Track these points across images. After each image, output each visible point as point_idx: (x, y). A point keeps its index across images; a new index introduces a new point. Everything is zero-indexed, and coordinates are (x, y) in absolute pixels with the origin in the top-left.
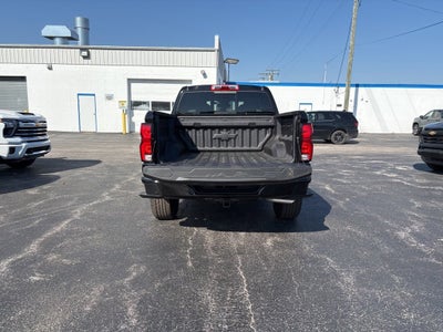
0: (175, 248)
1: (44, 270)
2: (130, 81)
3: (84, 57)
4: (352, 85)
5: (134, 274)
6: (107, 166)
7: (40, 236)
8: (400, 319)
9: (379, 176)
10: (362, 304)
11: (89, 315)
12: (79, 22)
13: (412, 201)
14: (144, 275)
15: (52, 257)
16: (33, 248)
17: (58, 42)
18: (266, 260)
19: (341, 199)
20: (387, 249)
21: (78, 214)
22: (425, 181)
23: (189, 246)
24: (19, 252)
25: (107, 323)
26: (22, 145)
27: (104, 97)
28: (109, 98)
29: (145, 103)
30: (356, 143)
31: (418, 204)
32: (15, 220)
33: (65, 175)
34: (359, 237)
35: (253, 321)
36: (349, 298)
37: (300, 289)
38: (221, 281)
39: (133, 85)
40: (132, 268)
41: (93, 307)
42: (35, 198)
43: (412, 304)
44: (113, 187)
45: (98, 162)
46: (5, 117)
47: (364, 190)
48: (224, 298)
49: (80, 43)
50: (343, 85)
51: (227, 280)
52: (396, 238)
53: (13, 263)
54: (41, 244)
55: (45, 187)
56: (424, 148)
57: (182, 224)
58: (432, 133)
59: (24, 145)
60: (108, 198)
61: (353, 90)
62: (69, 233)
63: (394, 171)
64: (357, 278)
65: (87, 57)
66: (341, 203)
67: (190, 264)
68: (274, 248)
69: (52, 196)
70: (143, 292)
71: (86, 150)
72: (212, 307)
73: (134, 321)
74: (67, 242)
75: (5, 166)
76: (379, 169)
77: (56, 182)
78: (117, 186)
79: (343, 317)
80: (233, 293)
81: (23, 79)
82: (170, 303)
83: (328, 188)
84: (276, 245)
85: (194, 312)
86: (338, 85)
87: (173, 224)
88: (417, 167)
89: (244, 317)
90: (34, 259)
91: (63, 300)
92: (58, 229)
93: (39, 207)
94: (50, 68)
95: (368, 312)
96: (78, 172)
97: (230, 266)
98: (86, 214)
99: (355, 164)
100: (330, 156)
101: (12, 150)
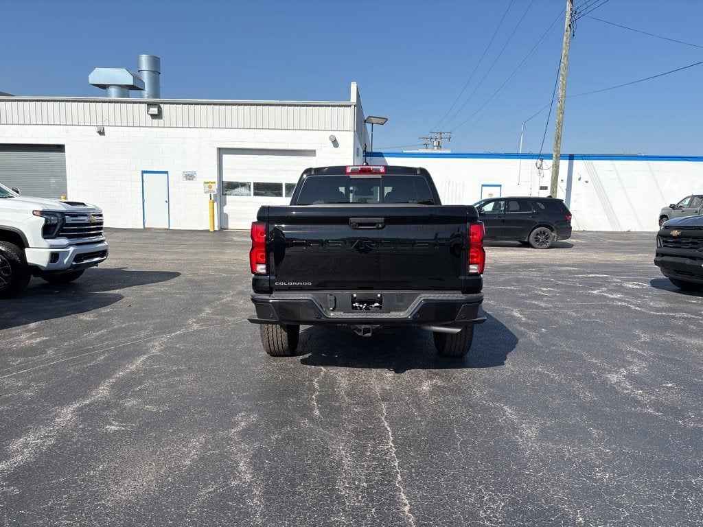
0: (297, 394)
1: (123, 417)
2: (222, 151)
3: (153, 116)
4: (563, 157)
5: (243, 424)
6: (190, 281)
7: (109, 377)
8: (590, 478)
9: (596, 297)
10: (542, 461)
11: (190, 469)
12: (145, 63)
13: (637, 332)
14: (256, 425)
15: (131, 403)
16: (103, 391)
17: (113, 93)
18: (419, 408)
19: (534, 329)
20: (588, 396)
21: (156, 348)
22: (663, 304)
23: (315, 390)
24: (85, 396)
25: (214, 479)
26: (69, 249)
27: (181, 175)
28: (190, 177)
29: (243, 185)
30: (569, 246)
31: (644, 338)
32: (70, 355)
33: (130, 294)
34: (552, 381)
35: (399, 478)
36: (528, 454)
37: (464, 443)
38: (358, 434)
39: (226, 157)
40: (238, 417)
41: (194, 461)
42: (92, 326)
43: (609, 462)
44: (201, 311)
45: (176, 275)
46: (46, 208)
47: (570, 317)
48: (363, 453)
49: (146, 94)
50: (549, 157)
51: (367, 433)
52: (604, 382)
53: (79, 409)
54: (113, 386)
55: (104, 310)
56: (663, 255)
57: (304, 362)
58: (675, 233)
59: (71, 249)
60: (196, 327)
61: (564, 164)
62: (148, 373)
63: (619, 289)
64: (542, 431)
65: (158, 116)
66: (533, 336)
67: (317, 413)
68: (432, 393)
69: (116, 323)
70: (256, 445)
71: (155, 256)
72: (347, 462)
73: (248, 477)
74: (147, 384)
75: (40, 281)
76: (598, 286)
77: (118, 304)
78: (208, 310)
79: (516, 475)
80: (374, 447)
81: (60, 148)
82: (293, 458)
83: (516, 314)
84: (435, 390)
85: (324, 469)
86: (541, 157)
87: (292, 362)
88: (655, 283)
89: (388, 475)
90: (107, 405)
91: (154, 452)
92: (133, 367)
93: (100, 338)
94: (102, 133)
95: (550, 470)
96: (149, 289)
97: (371, 416)
98: (168, 348)
99: (563, 279)
100: (527, 266)
101: (54, 257)
